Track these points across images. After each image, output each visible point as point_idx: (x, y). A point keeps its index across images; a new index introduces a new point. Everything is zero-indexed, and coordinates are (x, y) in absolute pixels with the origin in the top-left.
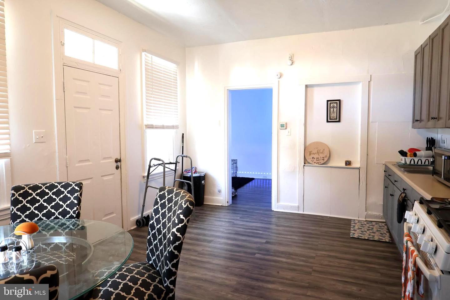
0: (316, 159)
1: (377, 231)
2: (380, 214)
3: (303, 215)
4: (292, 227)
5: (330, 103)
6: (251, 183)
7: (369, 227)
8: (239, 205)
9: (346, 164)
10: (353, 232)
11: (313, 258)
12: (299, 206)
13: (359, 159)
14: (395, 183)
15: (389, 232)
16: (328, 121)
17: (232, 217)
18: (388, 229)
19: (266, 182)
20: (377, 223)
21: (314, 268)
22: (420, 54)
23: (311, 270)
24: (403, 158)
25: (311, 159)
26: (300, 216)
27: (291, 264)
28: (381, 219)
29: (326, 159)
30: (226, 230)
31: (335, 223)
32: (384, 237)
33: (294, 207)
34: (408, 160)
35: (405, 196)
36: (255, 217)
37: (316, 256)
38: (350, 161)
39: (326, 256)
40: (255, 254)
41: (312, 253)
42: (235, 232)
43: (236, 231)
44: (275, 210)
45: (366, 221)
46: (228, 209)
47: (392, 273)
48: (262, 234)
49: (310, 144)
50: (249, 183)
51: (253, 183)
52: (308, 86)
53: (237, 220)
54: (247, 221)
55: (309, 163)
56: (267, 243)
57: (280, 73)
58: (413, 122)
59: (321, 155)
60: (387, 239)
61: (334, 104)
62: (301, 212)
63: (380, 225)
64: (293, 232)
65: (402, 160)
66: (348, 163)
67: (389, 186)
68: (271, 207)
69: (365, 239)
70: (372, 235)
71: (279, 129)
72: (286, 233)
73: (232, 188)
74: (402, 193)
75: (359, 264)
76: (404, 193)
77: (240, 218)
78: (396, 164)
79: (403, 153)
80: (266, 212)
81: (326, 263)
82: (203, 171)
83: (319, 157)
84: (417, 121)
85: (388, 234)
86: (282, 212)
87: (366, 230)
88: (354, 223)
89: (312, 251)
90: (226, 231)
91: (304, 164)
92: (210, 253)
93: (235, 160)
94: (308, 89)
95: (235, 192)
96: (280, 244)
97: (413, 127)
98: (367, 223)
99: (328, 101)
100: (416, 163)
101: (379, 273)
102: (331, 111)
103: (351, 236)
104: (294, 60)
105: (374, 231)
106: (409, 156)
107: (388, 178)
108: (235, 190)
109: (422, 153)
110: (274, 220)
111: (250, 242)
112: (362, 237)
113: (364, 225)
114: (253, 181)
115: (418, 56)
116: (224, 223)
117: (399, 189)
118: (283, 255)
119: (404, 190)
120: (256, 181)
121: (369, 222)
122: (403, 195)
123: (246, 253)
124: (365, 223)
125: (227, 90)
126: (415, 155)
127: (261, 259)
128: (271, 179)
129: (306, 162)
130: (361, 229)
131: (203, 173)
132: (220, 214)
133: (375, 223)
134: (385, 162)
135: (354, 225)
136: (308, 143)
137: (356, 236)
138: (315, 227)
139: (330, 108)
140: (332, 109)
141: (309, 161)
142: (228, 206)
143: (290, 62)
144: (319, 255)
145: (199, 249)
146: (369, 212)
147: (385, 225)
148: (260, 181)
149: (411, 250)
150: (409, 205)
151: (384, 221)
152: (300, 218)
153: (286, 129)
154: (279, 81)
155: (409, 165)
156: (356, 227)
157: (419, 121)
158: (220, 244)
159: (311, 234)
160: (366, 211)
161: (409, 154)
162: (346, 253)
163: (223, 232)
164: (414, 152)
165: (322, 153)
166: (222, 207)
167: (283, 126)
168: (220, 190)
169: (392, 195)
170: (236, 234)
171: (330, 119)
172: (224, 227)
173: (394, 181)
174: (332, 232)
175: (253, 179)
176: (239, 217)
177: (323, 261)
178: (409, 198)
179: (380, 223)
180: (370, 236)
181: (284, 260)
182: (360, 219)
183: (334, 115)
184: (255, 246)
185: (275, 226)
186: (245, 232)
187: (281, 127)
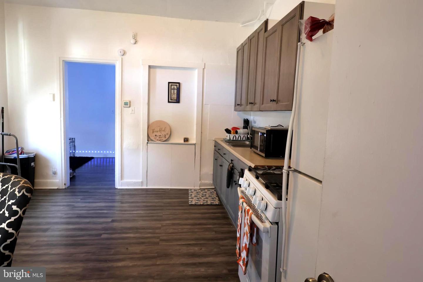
0: (158, 137)
1: (210, 196)
2: (211, 182)
3: (147, 190)
4: (138, 202)
5: (171, 85)
6: (90, 162)
7: (203, 194)
8: (79, 186)
9: (185, 141)
10: (191, 200)
11: (160, 228)
12: (143, 181)
13: (195, 136)
14: (224, 156)
15: (218, 196)
16: (169, 102)
17: (72, 200)
18: (217, 194)
19: (106, 161)
20: (209, 190)
21: (161, 238)
22: (241, 50)
23: (158, 240)
24: (228, 135)
25: (154, 136)
26: (143, 191)
27: (140, 238)
28: (211, 186)
29: (167, 137)
30: (65, 214)
31: (176, 194)
32: (215, 201)
33: (137, 183)
34: (232, 136)
35: (233, 166)
36: (97, 197)
37: (162, 226)
38: (188, 138)
39: (170, 224)
40: (101, 235)
41: (158, 224)
42: (76, 216)
43: (78, 214)
44: (119, 188)
45: (200, 189)
46: (66, 192)
47: (223, 229)
48: (107, 213)
49: (153, 123)
50: (88, 163)
51: (93, 162)
52: (151, 67)
53: (78, 202)
54: (89, 202)
55: (152, 140)
56: (113, 221)
57: (123, 50)
58: (235, 106)
59: (163, 133)
60: (217, 202)
61: (174, 86)
62: (145, 187)
63: (211, 191)
64: (138, 207)
65: (228, 136)
66: (186, 140)
67: (218, 158)
68: (114, 185)
69: (201, 205)
70: (206, 201)
71: (122, 107)
72: (133, 209)
73: (70, 169)
74: (230, 164)
75: (198, 227)
76: (232, 163)
77: (81, 200)
78: (223, 140)
79: (228, 131)
80: (110, 191)
81: (171, 231)
82: (31, 152)
83: (161, 135)
84: (238, 105)
85: (217, 198)
86: (126, 189)
87: (201, 197)
88: (191, 192)
89: (158, 222)
90: (65, 216)
91: (148, 141)
92: (46, 243)
93: (72, 139)
94: (151, 70)
95: (73, 173)
96: (127, 220)
97: (235, 110)
98: (201, 191)
99: (169, 83)
100: (237, 139)
101: (214, 231)
102: (172, 92)
103: (190, 204)
104: (138, 39)
105: (207, 197)
106: (232, 133)
107: (218, 152)
108: (73, 171)
109: (241, 131)
110: (118, 198)
111: (94, 223)
112: (198, 203)
113: (199, 193)
114: (93, 160)
115: (239, 52)
116: (62, 208)
117: (227, 160)
118: (130, 231)
119: (232, 160)
120: (96, 160)
121: (202, 190)
122: (231, 165)
123: (90, 235)
124: (200, 191)
125: (62, 61)
126: (237, 133)
127: (108, 239)
128: (115, 158)
129: (150, 140)
130: (197, 196)
131: (33, 154)
132: (56, 198)
133: (207, 190)
134: (215, 138)
135: (191, 193)
136: (151, 121)
137: (193, 203)
138: (157, 199)
139: (171, 89)
140: (173, 91)
141: (152, 138)
142: (65, 189)
143: (133, 41)
144: (164, 225)
145: (33, 241)
146: (203, 181)
147: (215, 191)
148: (100, 160)
149: (247, 209)
150: (235, 173)
151: (214, 187)
152: (144, 192)
153: (130, 107)
154: (122, 58)
155: (233, 140)
156: (193, 196)
157: (240, 105)
158: (60, 231)
159: (155, 206)
160: (200, 181)
161: (232, 131)
162: (187, 219)
163: (61, 218)
164: (236, 130)
165: (164, 131)
166: (58, 191)
167: (127, 104)
168: (55, 172)
169: (221, 166)
170: (77, 217)
171: (171, 100)
172: (63, 212)
173: (223, 154)
174: (174, 202)
175: (92, 158)
176: (80, 198)
177: (168, 230)
178: (235, 167)
179: (211, 190)
180: (204, 202)
181: (132, 235)
182: (195, 188)
183: (175, 96)
184: (100, 226)
185: (120, 203)
186: (89, 214)
187: (125, 105)
